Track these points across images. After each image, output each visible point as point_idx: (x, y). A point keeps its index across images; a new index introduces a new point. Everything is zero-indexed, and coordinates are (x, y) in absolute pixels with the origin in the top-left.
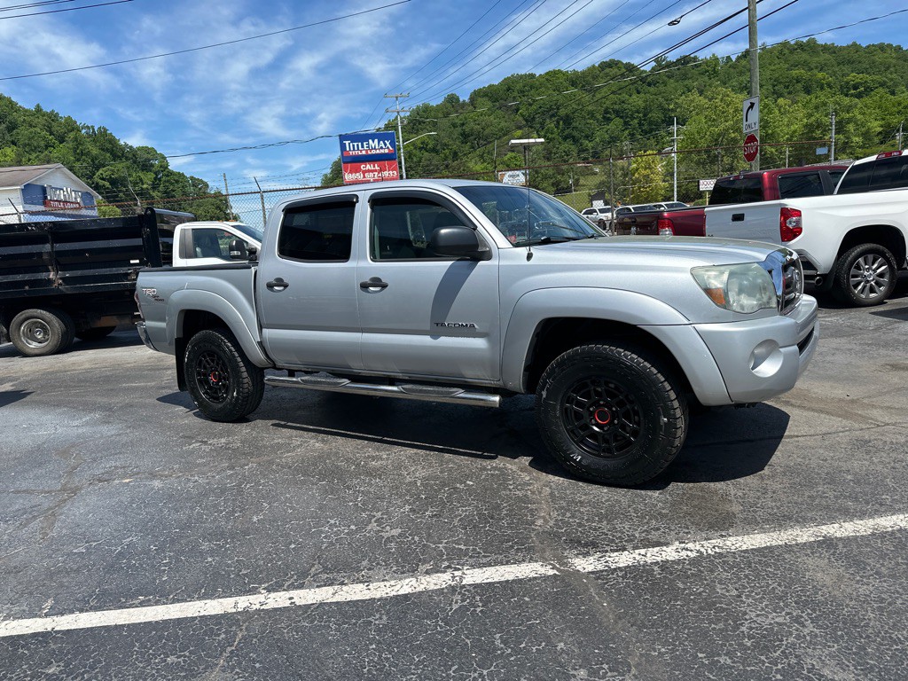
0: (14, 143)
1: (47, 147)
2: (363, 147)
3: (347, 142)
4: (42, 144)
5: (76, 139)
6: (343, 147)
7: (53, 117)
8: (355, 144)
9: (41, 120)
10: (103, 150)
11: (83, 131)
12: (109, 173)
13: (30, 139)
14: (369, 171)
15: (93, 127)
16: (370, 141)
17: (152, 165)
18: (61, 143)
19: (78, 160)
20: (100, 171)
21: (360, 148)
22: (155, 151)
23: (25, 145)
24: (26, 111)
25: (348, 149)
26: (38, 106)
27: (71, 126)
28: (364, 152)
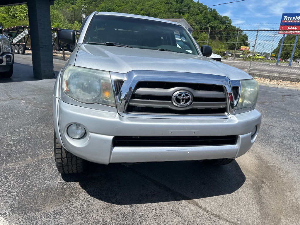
0: (188, 13)
1: (197, 14)
2: (292, 19)
3: (285, 17)
4: (196, 13)
5: (205, 13)
6: (283, 18)
7: (201, 5)
8: (289, 18)
9: (198, 6)
10: (212, 16)
11: (208, 10)
12: (212, 24)
13: (193, 12)
15: (212, 9)
16: (297, 17)
17: (226, 23)
18: (201, 13)
19: (204, 19)
20: (209, 24)
21: (291, 20)
22: (229, 18)
23: (191, 14)
24: (195, 3)
25: (285, 20)
26: (198, 1)
27: (206, 8)
28: (292, 21)
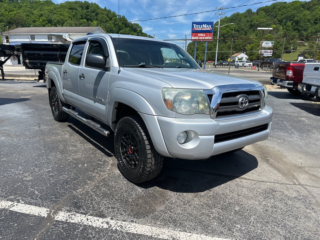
0: (97, 20)
1: (106, 21)
2: (200, 27)
3: (195, 25)
4: (105, 20)
5: (115, 20)
6: (193, 26)
7: (109, 11)
8: (198, 26)
9: (106, 12)
10: (122, 24)
11: (118, 17)
12: (123, 32)
13: (101, 18)
14: (201, 36)
15: (121, 15)
16: (204, 25)
17: (137, 30)
18: (110, 20)
19: (115, 27)
20: (121, 31)
21: (199, 27)
22: (139, 25)
23: (100, 21)
24: (102, 9)
25: (194, 28)
26: (105, 7)
27: (114, 15)
28: (200, 29)
